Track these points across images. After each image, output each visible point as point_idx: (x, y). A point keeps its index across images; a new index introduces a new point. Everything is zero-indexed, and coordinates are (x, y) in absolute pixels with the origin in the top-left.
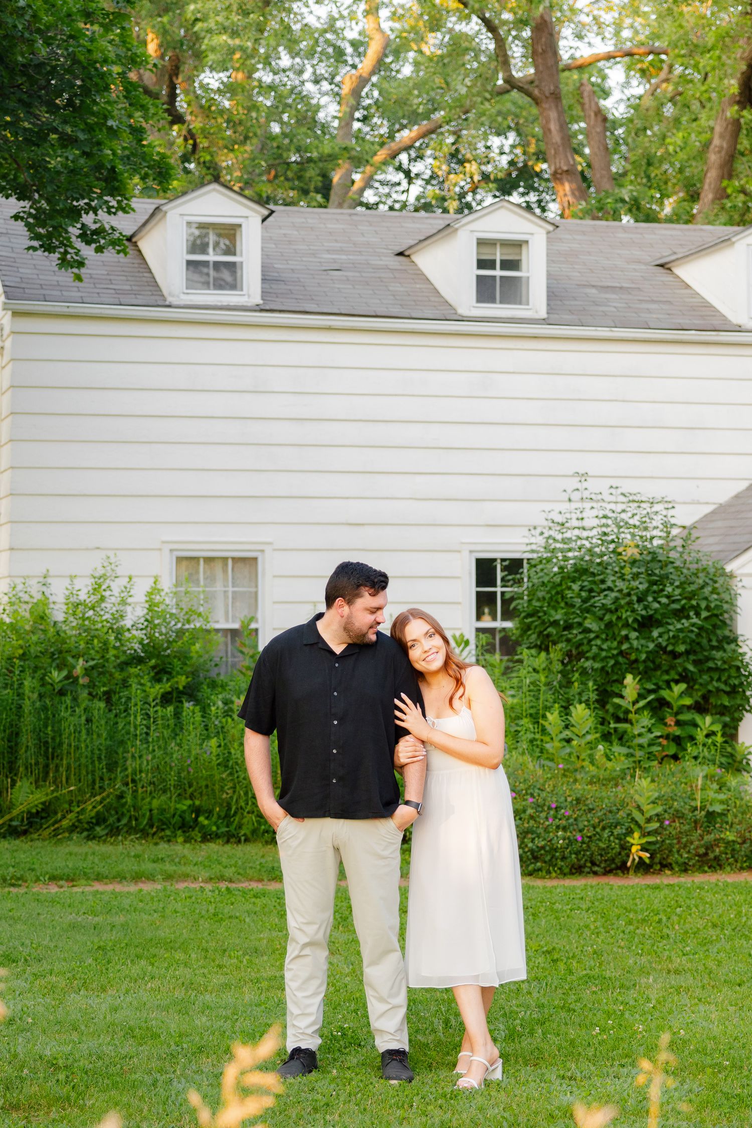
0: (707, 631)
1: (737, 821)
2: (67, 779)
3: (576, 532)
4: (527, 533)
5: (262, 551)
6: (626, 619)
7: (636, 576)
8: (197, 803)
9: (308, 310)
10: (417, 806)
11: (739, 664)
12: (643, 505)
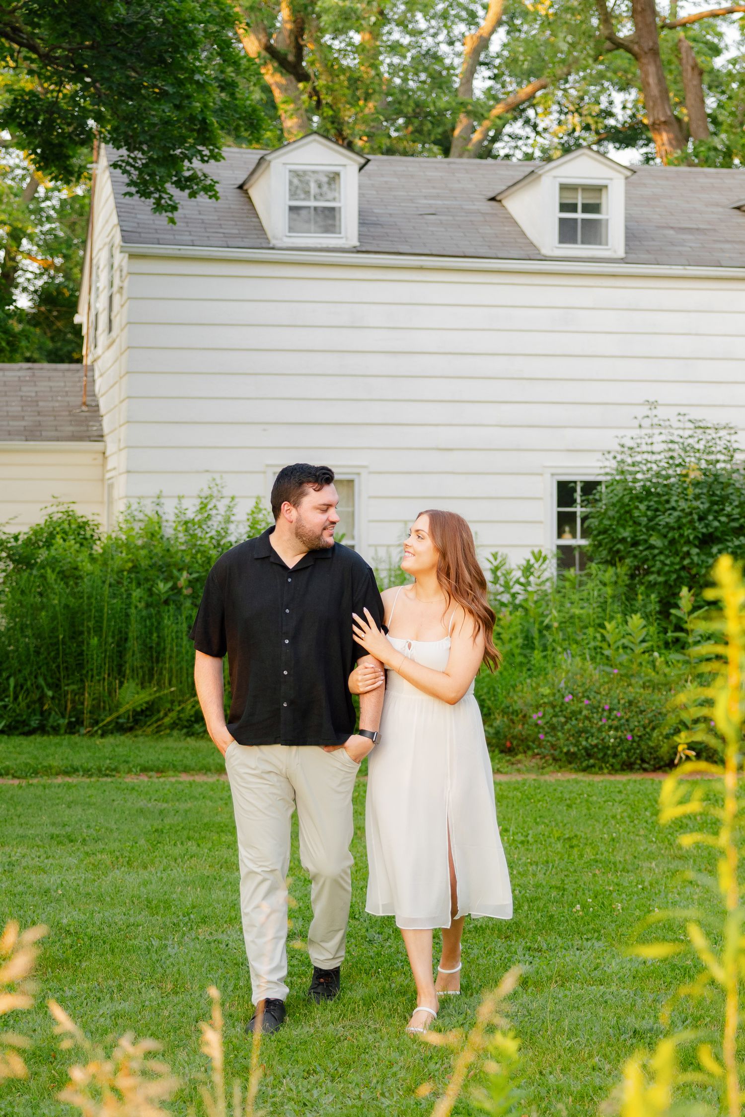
2: (170, 680)
3: (646, 456)
4: (601, 457)
5: (358, 474)
6: (688, 536)
7: (697, 497)
9: (401, 251)
10: (371, 736)
12: (708, 431)
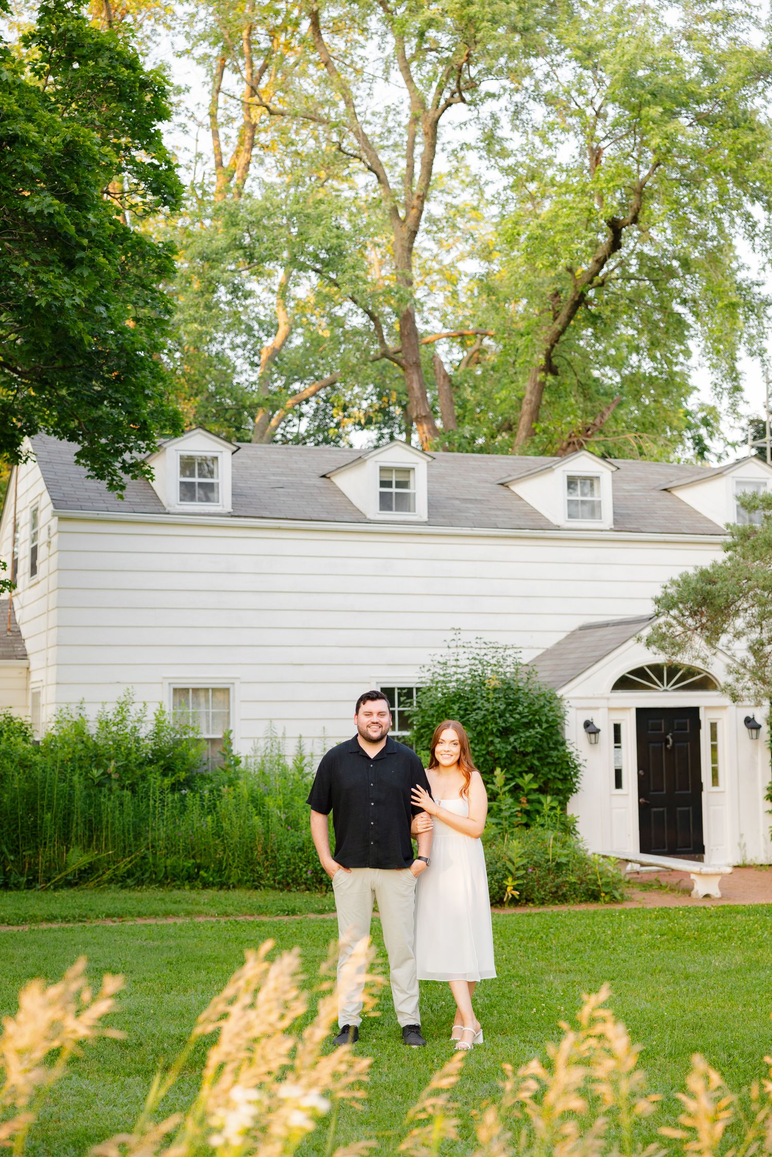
0: (546, 737)
1: (576, 868)
2: (106, 846)
3: (454, 669)
4: (418, 670)
5: (233, 684)
6: (492, 729)
7: (497, 699)
8: (198, 861)
9: (263, 515)
10: (426, 860)
11: (568, 759)
12: (499, 650)
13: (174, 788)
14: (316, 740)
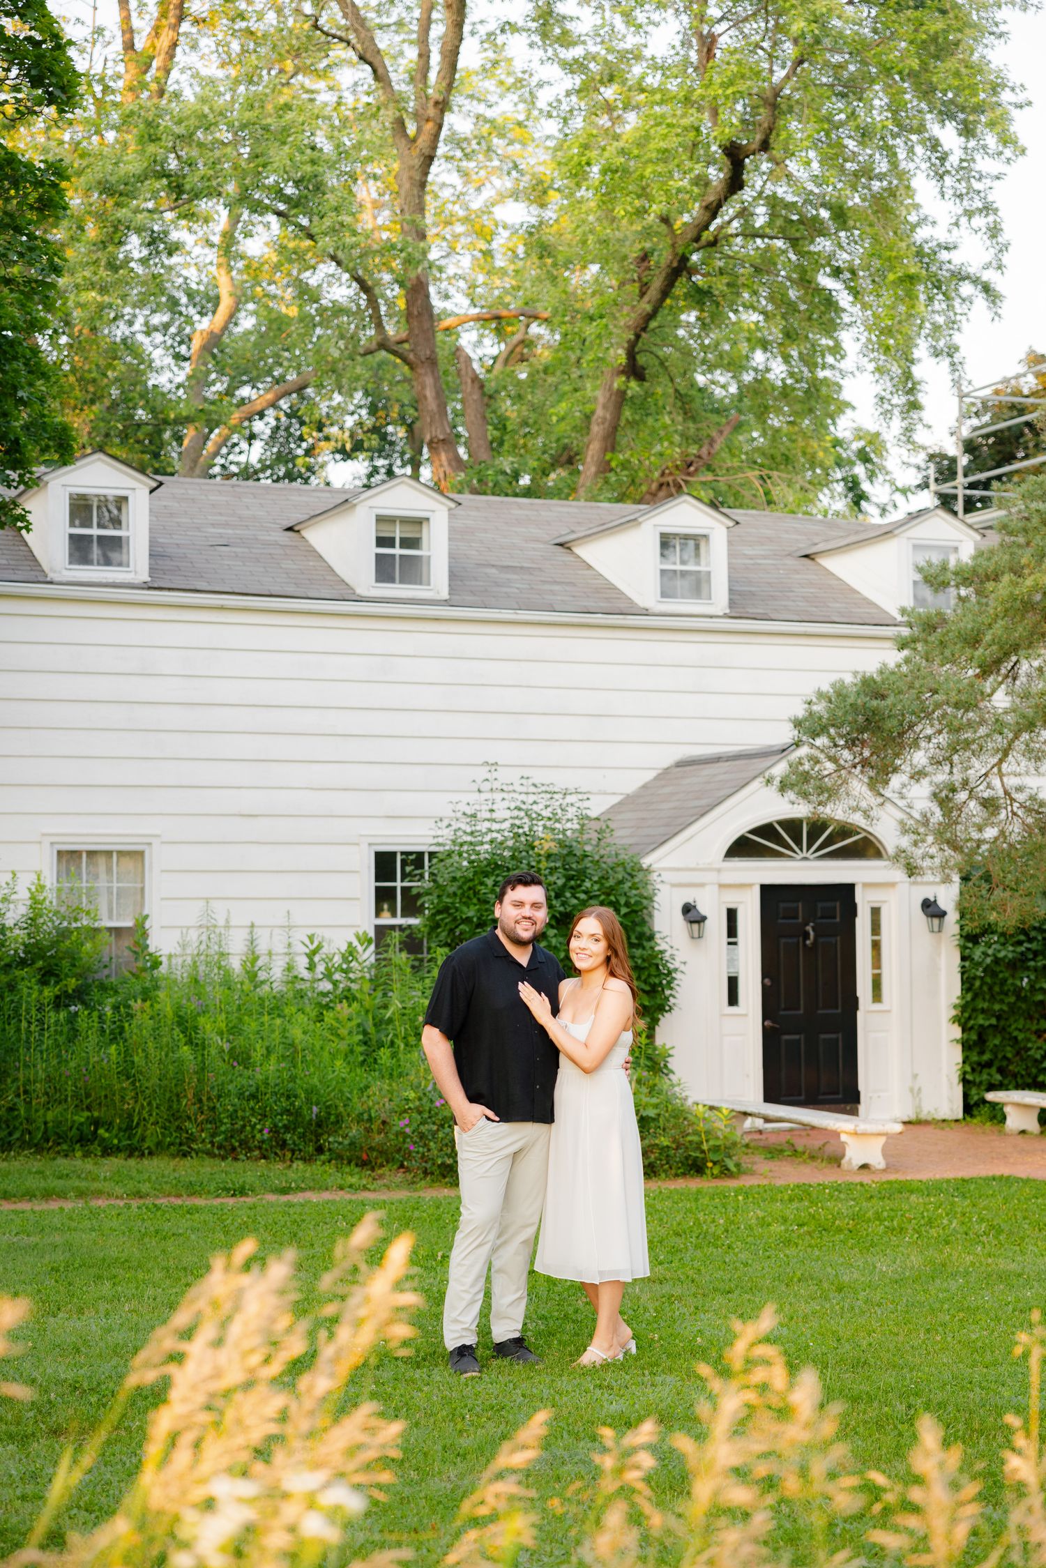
1: (670, 1125)
3: (487, 825)
4: (433, 825)
5: (150, 844)
7: (553, 870)
8: (96, 1114)
9: (199, 588)
11: (658, 961)
12: (556, 796)
13: (59, 1002)
14: (276, 931)
